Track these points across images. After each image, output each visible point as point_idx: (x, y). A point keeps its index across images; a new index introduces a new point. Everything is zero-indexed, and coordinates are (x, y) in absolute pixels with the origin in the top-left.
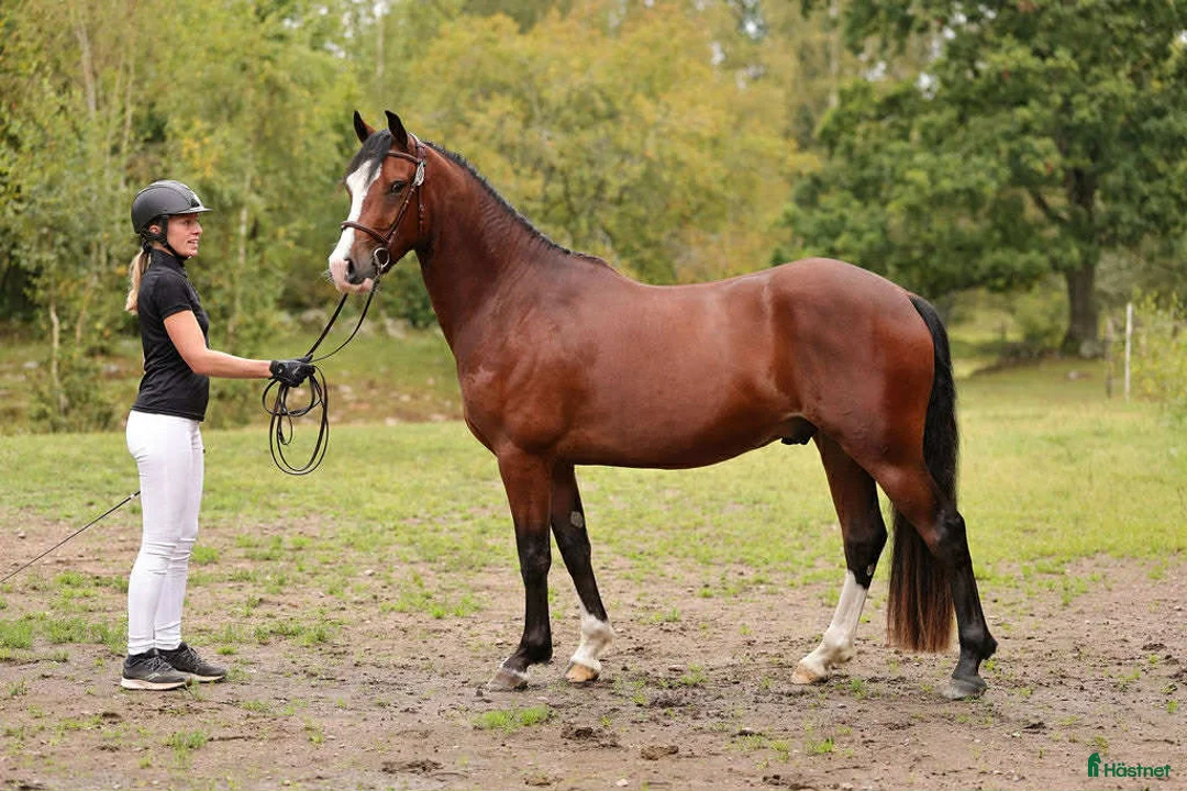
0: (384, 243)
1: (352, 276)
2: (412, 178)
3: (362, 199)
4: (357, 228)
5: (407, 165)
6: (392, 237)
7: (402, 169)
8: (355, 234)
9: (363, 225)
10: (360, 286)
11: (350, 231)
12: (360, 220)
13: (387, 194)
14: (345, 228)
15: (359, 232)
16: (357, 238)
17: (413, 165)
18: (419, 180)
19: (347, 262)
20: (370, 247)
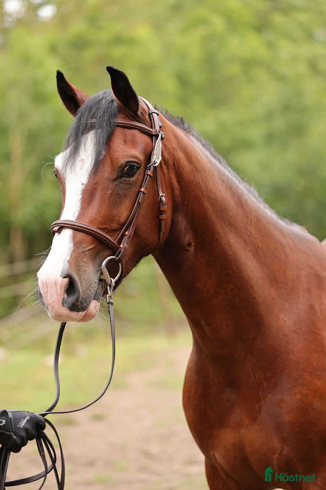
0: (113, 249)
1: (72, 299)
2: (148, 157)
3: (81, 187)
4: (76, 229)
5: (142, 139)
6: (125, 239)
7: (134, 144)
8: (74, 237)
9: (85, 224)
10: (85, 312)
11: (67, 233)
12: (80, 216)
13: (115, 180)
14: (59, 231)
15: (80, 235)
16: (77, 244)
17: (147, 139)
18: (157, 159)
19: (66, 280)
20: (96, 255)
